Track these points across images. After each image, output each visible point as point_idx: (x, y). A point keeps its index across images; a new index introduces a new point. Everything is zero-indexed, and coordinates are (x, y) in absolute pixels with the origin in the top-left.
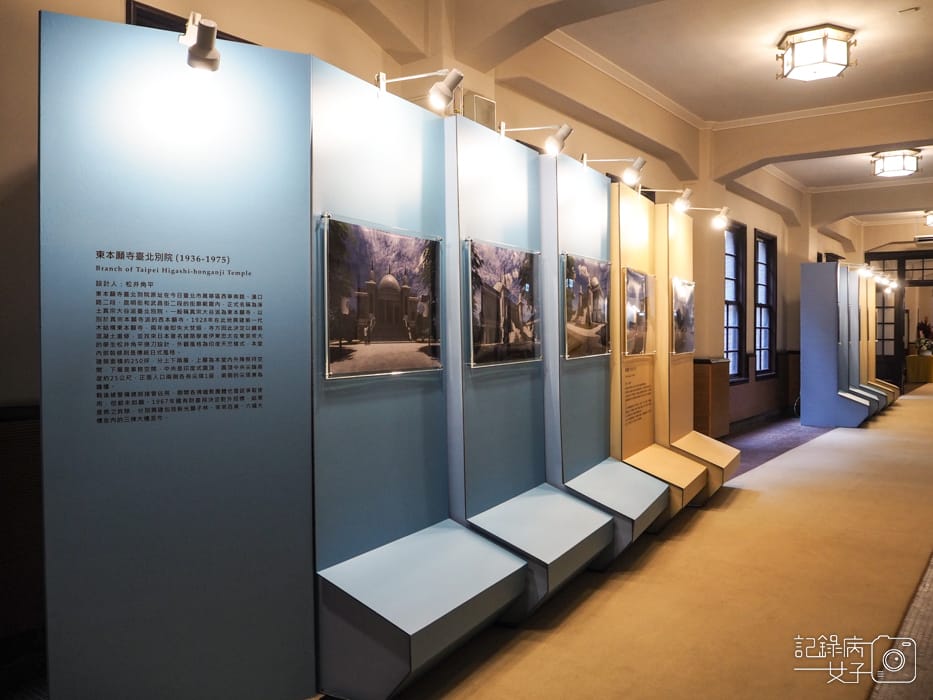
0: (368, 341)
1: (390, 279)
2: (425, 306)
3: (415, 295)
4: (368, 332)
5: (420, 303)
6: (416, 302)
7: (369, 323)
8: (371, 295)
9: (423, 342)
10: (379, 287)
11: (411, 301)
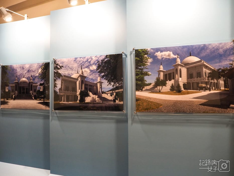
0: (15, 99)
1: (24, 79)
2: (42, 87)
3: (36, 84)
4: (15, 96)
5: (38, 86)
6: (37, 86)
7: (15, 94)
8: (16, 85)
9: (40, 100)
10: (19, 82)
11: (34, 86)
